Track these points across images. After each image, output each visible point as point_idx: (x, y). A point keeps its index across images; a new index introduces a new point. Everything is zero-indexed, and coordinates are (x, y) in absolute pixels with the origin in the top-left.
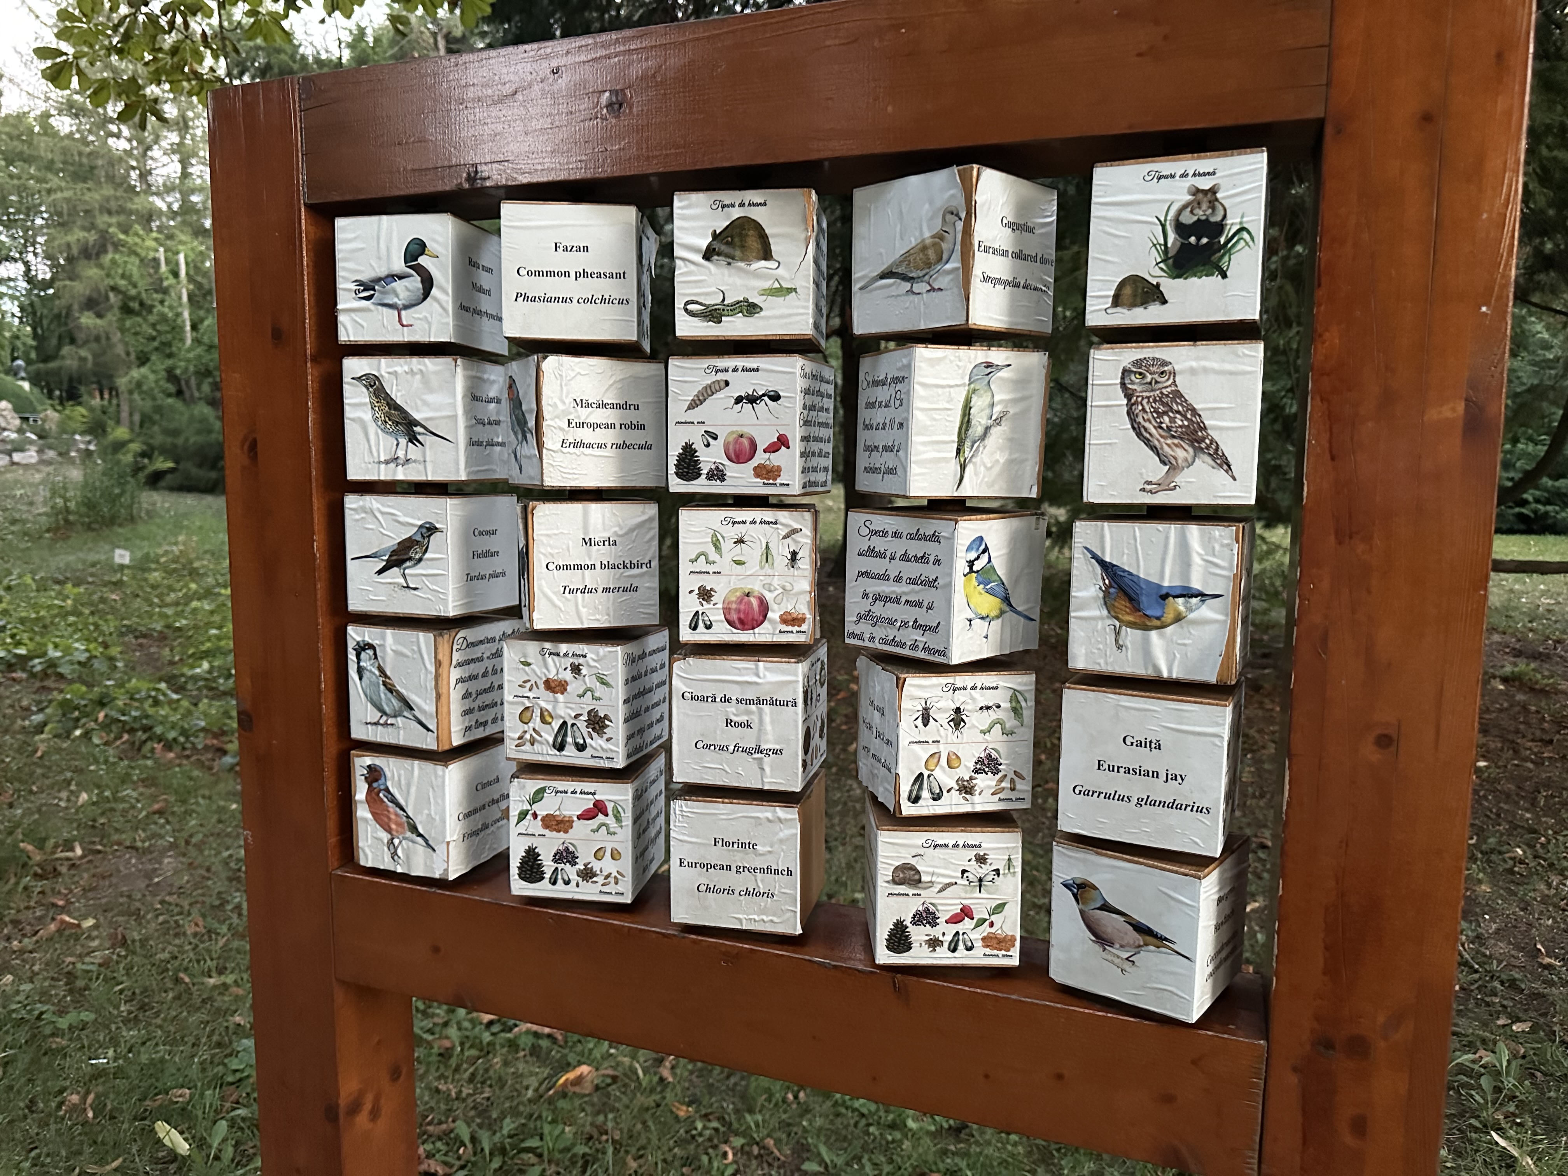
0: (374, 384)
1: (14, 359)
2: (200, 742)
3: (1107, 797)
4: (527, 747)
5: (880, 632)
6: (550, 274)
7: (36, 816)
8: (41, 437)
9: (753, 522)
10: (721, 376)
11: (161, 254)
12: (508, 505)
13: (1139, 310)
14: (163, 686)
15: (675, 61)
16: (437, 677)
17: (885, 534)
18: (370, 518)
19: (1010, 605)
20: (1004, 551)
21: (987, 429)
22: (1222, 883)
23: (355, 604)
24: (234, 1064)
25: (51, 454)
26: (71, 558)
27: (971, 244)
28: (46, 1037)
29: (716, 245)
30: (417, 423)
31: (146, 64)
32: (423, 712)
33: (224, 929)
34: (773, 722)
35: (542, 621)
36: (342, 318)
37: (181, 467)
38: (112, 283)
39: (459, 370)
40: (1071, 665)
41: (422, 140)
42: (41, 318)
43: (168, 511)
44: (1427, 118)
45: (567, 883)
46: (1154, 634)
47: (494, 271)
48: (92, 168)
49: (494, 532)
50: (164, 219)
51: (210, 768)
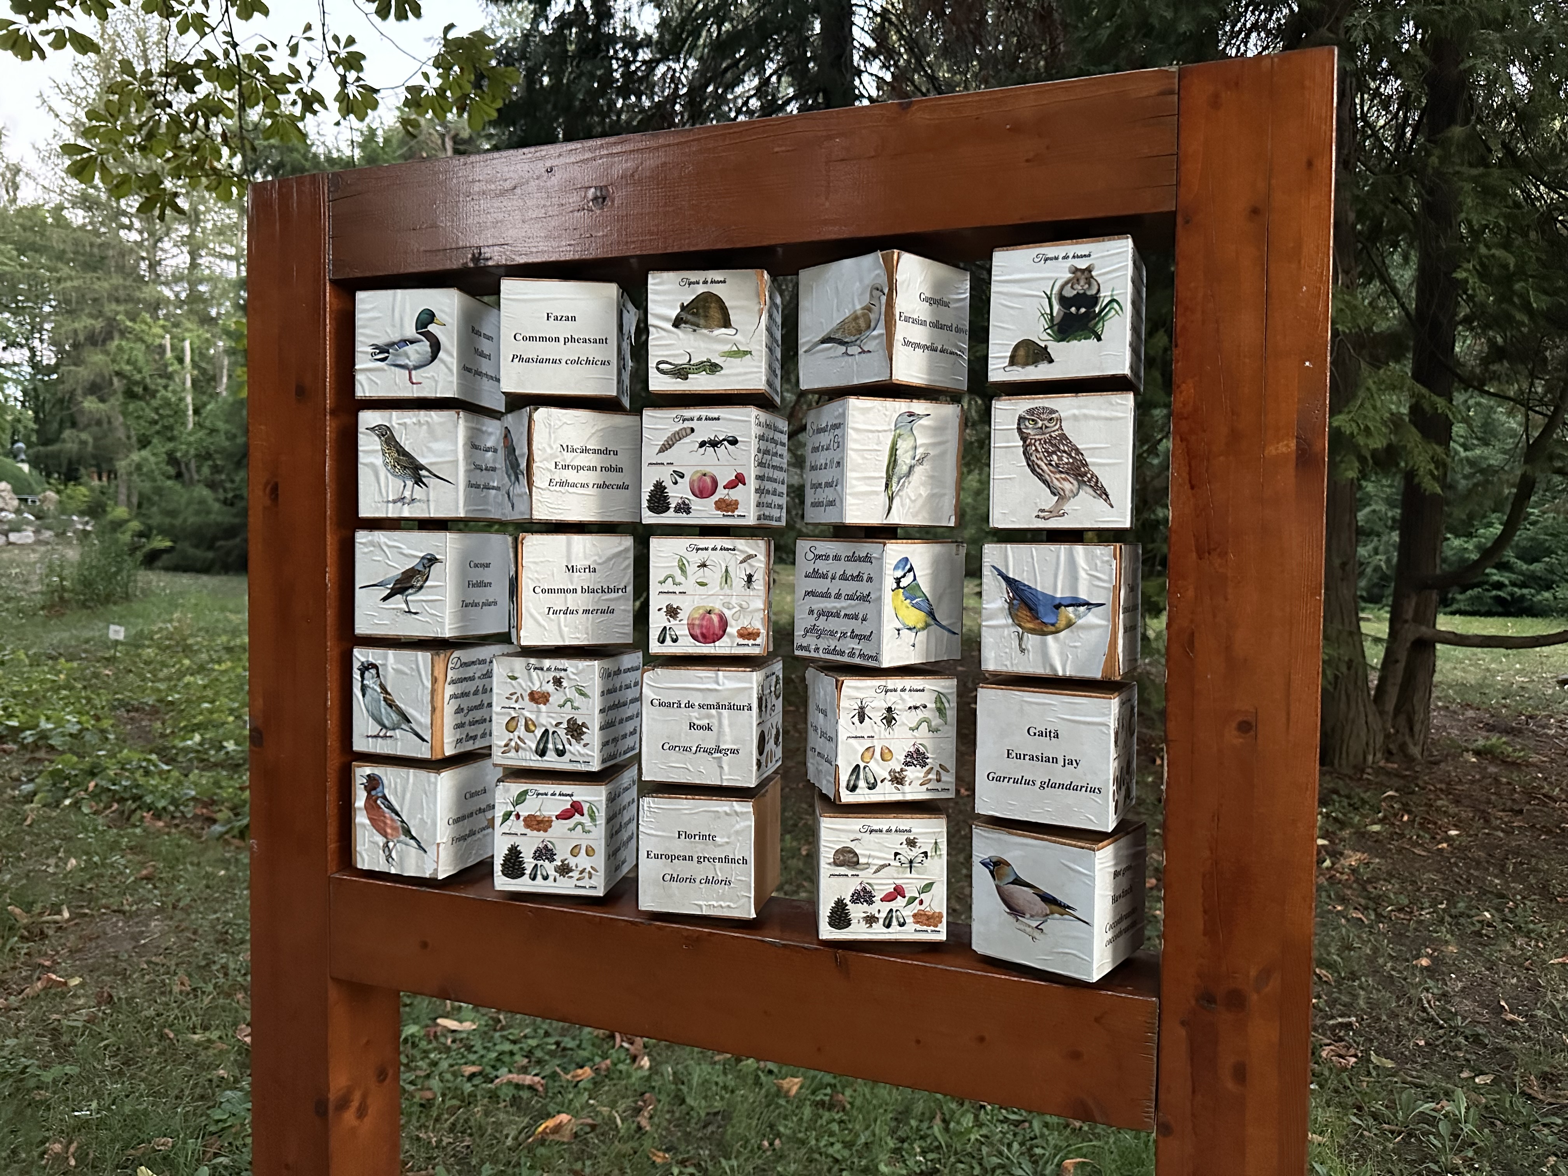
0: (386, 434)
1: (14, 442)
2: (190, 811)
3: (1016, 782)
4: (512, 754)
5: (823, 643)
6: (543, 339)
7: (24, 881)
8: (38, 518)
9: (714, 549)
10: (688, 424)
11: (167, 341)
12: (500, 542)
13: (1031, 368)
14: (154, 757)
15: (651, 161)
16: (433, 692)
17: (827, 557)
18: (378, 551)
19: (934, 619)
20: (928, 571)
21: (911, 468)
22: (1117, 856)
23: (362, 628)
24: (217, 1114)
25: (47, 534)
26: (66, 635)
27: (893, 315)
28: (29, 1091)
29: (684, 316)
30: (423, 468)
31: (168, 160)
32: (420, 724)
33: (210, 988)
34: (730, 725)
35: (529, 637)
36: (359, 377)
37: (179, 546)
38: (117, 368)
39: (461, 421)
40: (983, 668)
41: (434, 226)
42: (44, 403)
43: (164, 589)
44: (1255, 211)
45: (545, 878)
46: (1050, 638)
47: (494, 339)
48: (103, 258)
49: (488, 565)
50: (171, 308)
51: (199, 837)
